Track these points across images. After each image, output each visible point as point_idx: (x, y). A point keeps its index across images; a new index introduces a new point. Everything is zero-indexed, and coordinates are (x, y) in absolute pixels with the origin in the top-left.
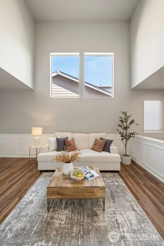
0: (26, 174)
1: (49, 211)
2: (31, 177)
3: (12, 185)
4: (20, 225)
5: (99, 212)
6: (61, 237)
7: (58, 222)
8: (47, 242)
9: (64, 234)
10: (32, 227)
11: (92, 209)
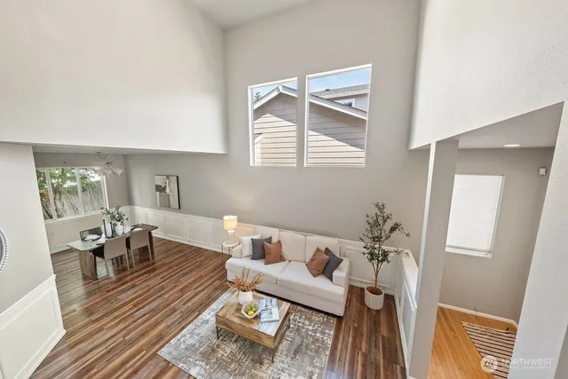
0: (213, 282)
1: (218, 338)
2: (216, 289)
3: (196, 294)
4: (191, 341)
5: (266, 361)
6: (218, 367)
7: (222, 352)
8: (207, 364)
9: (222, 365)
10: (200, 347)
11: (261, 355)
